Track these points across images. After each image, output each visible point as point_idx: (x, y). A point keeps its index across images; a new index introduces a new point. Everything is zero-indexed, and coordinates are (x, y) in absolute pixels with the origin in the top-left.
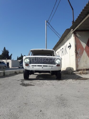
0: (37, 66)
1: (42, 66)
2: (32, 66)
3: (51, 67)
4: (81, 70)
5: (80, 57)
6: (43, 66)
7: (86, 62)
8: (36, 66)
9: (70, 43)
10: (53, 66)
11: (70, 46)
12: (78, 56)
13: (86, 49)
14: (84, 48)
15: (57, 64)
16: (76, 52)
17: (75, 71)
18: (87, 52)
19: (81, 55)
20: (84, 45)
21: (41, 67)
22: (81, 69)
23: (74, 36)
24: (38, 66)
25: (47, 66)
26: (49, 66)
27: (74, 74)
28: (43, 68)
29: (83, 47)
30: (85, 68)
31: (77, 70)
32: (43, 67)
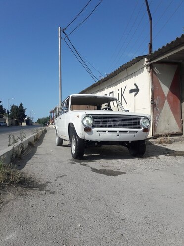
0: (107, 132)
1: (118, 132)
2: (98, 132)
3: (133, 134)
4: (161, 136)
5: (159, 113)
6: (120, 132)
7: (168, 121)
8: (105, 132)
9: (135, 85)
10: (137, 132)
11: (136, 90)
12: (155, 110)
13: (168, 98)
14: (166, 95)
15: (143, 128)
16: (153, 102)
17: (150, 139)
18: (170, 103)
19: (161, 109)
20: (166, 90)
21: (115, 134)
22: (160, 134)
23: (149, 72)
24: (109, 132)
25: (127, 132)
26: (130, 132)
27: (150, 144)
28: (118, 136)
29: (164, 95)
30: (166, 132)
31: (155, 137)
32: (119, 134)
